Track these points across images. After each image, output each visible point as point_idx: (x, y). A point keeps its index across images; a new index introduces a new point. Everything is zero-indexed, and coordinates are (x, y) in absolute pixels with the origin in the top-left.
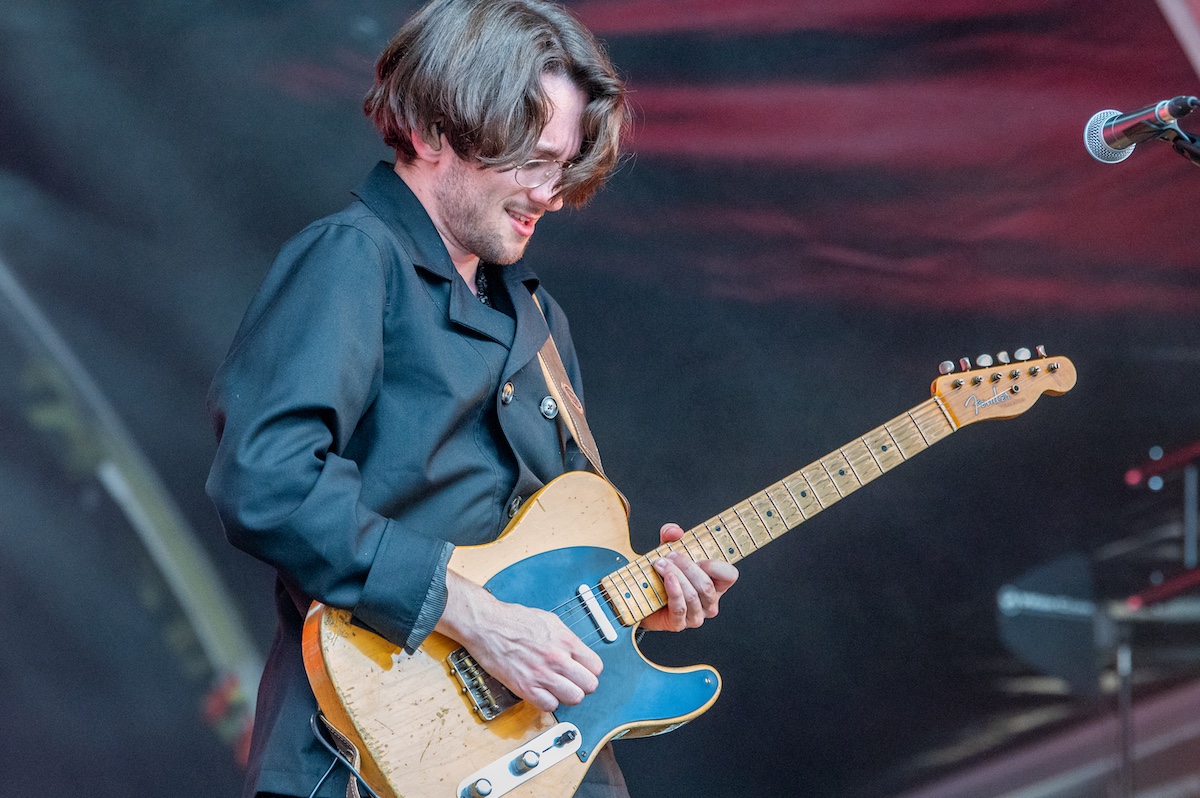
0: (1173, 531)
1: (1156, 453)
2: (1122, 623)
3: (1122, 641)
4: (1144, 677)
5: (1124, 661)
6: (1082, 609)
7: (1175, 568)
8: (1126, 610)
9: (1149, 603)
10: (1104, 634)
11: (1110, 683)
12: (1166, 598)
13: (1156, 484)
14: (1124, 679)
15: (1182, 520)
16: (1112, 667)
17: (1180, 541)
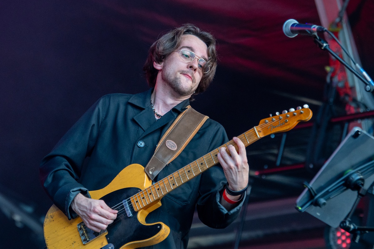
0: (275, 151)
5: (249, 190)
17: (276, 156)
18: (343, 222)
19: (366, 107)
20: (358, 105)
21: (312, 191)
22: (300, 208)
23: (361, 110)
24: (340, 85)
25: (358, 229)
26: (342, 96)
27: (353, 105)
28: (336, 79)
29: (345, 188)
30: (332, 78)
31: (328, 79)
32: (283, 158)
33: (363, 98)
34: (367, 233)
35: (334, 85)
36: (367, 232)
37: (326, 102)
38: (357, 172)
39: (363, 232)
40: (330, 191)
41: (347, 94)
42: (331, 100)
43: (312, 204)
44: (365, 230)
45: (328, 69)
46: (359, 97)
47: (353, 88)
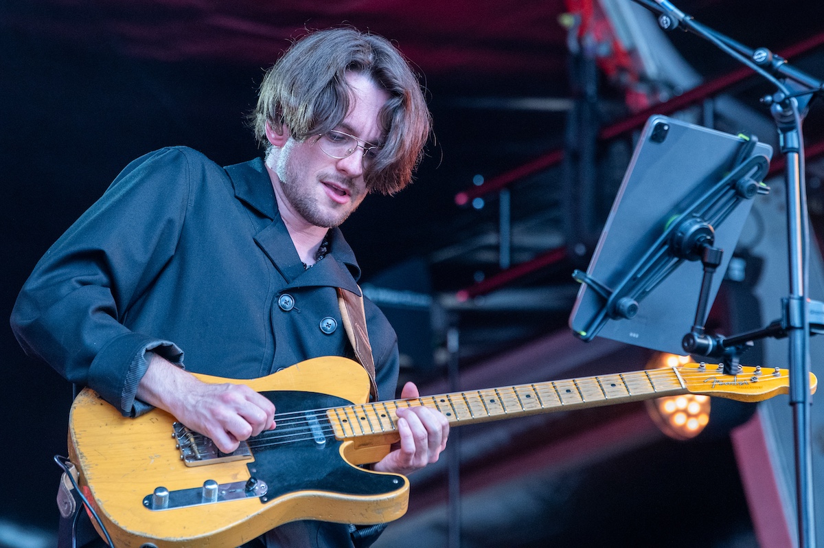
0: (491, 239)
1: (479, 181)
2: (452, 311)
3: (452, 325)
4: (467, 352)
5: (453, 341)
6: (421, 301)
7: (492, 269)
8: (455, 300)
9: (473, 296)
10: (438, 320)
11: (442, 357)
12: (486, 292)
13: (479, 204)
14: (454, 354)
15: (497, 230)
16: (444, 344)
17: (496, 248)
18: (688, 337)
19: (670, 86)
20: (653, 86)
21: (596, 287)
22: (584, 334)
23: (664, 96)
24: (604, 50)
25: (727, 343)
26: (613, 76)
27: (642, 90)
28: (590, 41)
29: (676, 259)
30: (580, 39)
31: (573, 44)
32: (514, 249)
33: (660, 69)
34: (750, 346)
35: (589, 55)
36: (751, 343)
37: (580, 97)
38: (690, 216)
39: (741, 347)
40: (639, 276)
41: (622, 69)
42: (591, 89)
43: (606, 317)
44: (742, 341)
45: (568, 20)
46: (651, 69)
47: (632, 53)
